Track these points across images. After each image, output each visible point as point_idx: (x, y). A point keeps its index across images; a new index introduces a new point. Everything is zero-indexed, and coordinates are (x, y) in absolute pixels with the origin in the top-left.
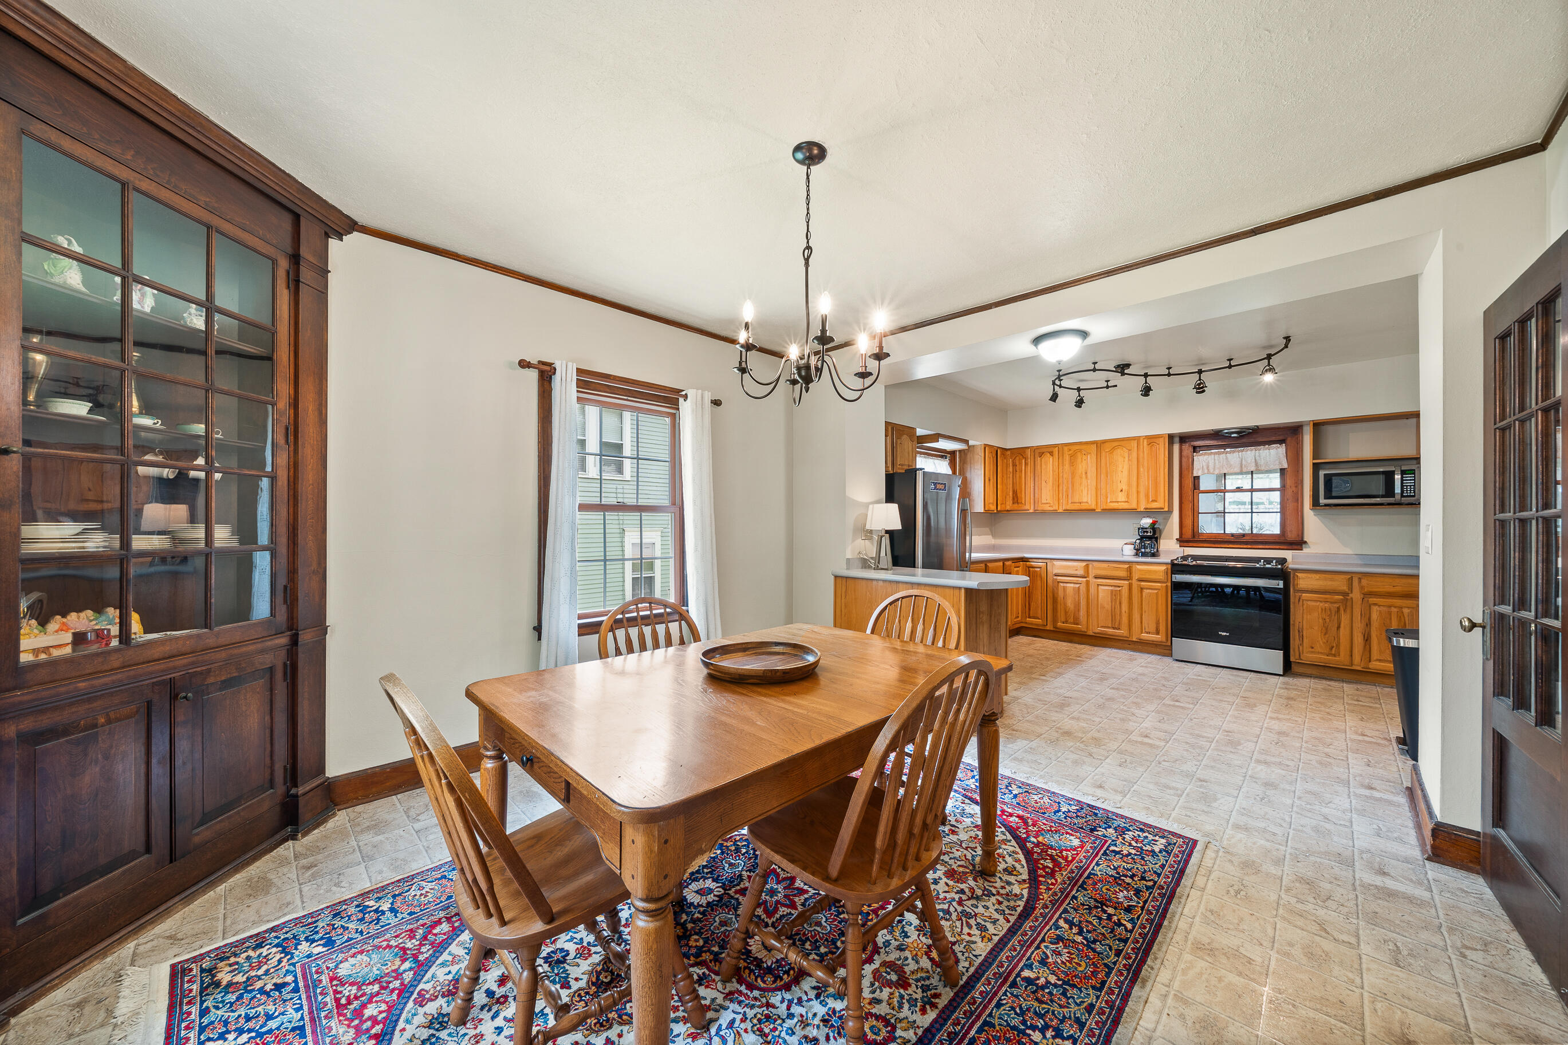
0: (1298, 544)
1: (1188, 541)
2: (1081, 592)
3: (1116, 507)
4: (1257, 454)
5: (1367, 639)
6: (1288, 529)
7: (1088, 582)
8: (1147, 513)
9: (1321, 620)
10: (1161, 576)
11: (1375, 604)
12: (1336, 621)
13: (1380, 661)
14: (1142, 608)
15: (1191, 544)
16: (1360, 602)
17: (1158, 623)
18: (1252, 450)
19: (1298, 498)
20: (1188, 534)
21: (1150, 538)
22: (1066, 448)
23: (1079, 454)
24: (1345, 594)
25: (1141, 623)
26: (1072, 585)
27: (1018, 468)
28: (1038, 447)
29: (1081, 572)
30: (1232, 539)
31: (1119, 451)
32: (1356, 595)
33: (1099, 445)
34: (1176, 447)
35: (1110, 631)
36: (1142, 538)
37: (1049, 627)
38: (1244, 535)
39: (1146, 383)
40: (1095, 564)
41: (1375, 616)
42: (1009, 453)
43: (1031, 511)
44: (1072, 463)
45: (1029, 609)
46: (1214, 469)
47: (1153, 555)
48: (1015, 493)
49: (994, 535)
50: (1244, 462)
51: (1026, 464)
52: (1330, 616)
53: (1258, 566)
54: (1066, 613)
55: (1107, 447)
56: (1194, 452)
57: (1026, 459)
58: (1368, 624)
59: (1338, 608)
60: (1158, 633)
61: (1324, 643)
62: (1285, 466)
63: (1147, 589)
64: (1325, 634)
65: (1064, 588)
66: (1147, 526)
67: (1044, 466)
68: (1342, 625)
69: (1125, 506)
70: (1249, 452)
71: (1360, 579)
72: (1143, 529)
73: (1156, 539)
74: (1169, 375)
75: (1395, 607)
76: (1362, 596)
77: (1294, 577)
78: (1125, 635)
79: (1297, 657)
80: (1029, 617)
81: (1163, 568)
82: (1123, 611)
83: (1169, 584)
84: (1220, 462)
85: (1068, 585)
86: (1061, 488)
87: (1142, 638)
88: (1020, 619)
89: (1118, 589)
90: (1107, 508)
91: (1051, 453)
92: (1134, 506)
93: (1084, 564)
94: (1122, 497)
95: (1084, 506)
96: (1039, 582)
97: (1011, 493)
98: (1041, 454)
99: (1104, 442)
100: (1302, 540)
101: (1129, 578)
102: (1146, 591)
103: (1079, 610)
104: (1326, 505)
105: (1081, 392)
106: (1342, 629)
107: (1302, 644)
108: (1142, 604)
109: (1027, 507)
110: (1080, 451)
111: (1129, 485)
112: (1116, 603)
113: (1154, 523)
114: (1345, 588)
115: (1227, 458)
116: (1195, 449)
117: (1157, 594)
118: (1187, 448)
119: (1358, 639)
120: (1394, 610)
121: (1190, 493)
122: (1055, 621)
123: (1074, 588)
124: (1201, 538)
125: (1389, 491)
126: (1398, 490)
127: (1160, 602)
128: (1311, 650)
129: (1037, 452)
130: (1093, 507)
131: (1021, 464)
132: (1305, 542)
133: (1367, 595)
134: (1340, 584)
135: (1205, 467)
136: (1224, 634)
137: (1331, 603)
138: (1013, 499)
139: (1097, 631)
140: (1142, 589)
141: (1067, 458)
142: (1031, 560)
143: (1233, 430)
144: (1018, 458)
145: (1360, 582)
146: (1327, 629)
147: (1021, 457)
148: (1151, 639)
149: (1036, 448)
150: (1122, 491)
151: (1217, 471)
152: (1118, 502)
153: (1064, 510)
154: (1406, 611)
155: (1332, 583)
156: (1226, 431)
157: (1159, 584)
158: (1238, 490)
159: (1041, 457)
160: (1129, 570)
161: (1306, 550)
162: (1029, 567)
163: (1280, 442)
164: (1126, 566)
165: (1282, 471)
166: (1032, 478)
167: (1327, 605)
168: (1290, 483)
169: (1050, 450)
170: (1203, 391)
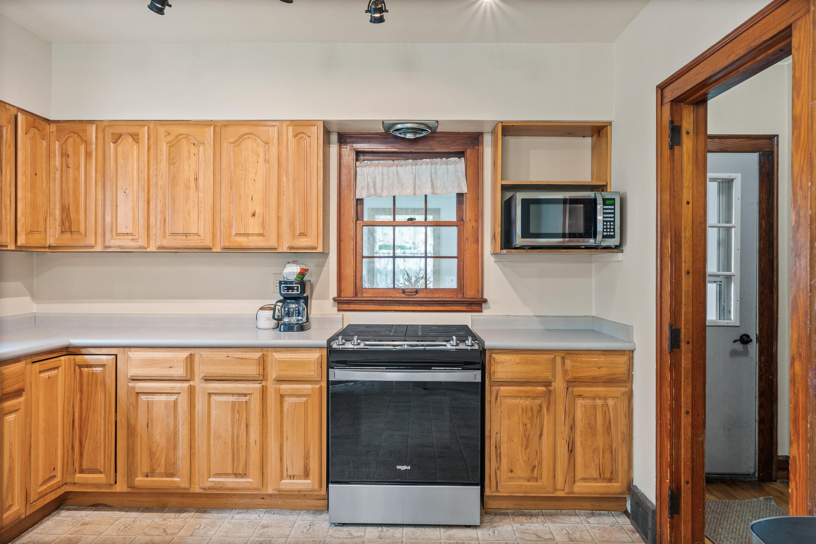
0: (476, 303)
1: (348, 302)
2: (180, 409)
3: (245, 245)
4: (433, 171)
5: (571, 450)
6: (467, 282)
7: (192, 391)
8: (293, 256)
9: (521, 427)
10: (312, 372)
11: (580, 396)
12: (538, 426)
13: (585, 479)
14: (282, 432)
15: (352, 307)
16: (564, 393)
17: (307, 458)
18: (427, 164)
19: (477, 238)
20: (348, 293)
21: (296, 299)
22: (162, 130)
23: (184, 142)
24: (547, 384)
25: (281, 459)
26: (163, 398)
27: (71, 161)
28: (113, 123)
29: (179, 371)
30: (403, 297)
31: (248, 144)
32: (559, 385)
34: (334, 149)
35: (230, 481)
36: (286, 299)
37: (121, 487)
38: (417, 291)
40: (205, 353)
41: (579, 414)
42: (53, 128)
43: (99, 248)
44: (172, 161)
45: (81, 454)
46: (382, 189)
47: (302, 328)
48: (65, 210)
50: (418, 182)
51: (88, 155)
52: (531, 419)
53: (449, 347)
54: (151, 454)
55: (231, 134)
56: (357, 160)
57: (87, 143)
58: (572, 428)
59: (540, 406)
60: (306, 475)
61: (525, 462)
62: (465, 190)
63: (291, 395)
64: (527, 447)
65: (149, 406)
66: (292, 278)
67: (121, 161)
68: (545, 432)
69: (259, 242)
70: (424, 166)
71: (563, 358)
72: (286, 285)
73: (306, 300)
75: (600, 398)
76: (565, 384)
77: (490, 361)
78: (254, 486)
79: (494, 488)
80: (82, 471)
81: (315, 355)
82: (252, 441)
83: (324, 384)
84: (388, 179)
85: (157, 398)
86: (152, 205)
87: (282, 487)
88: (58, 479)
89: (244, 399)
90: (231, 245)
91: (136, 138)
92: (272, 242)
93: (185, 354)
94: (254, 226)
95: (192, 242)
96: (100, 396)
97: (58, 212)
98: (117, 138)
99: (228, 124)
100: (482, 297)
101: (262, 377)
102: (288, 401)
103: (175, 447)
104: (522, 248)
106: (544, 438)
107: (499, 467)
108: (282, 426)
109: (91, 241)
110: (187, 136)
111: (265, 204)
112: (239, 426)
113: (303, 273)
114: (547, 374)
115: (397, 173)
116: (358, 155)
117: (306, 404)
118: (349, 153)
119: (562, 451)
120: (599, 402)
121: (352, 225)
122: (131, 474)
123: (167, 403)
124: (367, 296)
126: (600, 227)
127: (310, 420)
128: (510, 475)
129: (109, 132)
130: (208, 243)
131: (76, 153)
132: (485, 301)
133: (572, 382)
135: (371, 185)
136: (404, 468)
137: (533, 398)
138: (63, 223)
139: (207, 485)
140: (282, 396)
141: (163, 147)
142: (84, 351)
143: (409, 125)
144: (71, 140)
145: (563, 363)
146: (528, 440)
147: (78, 140)
148: (297, 488)
149: (106, 124)
150: (254, 215)
151: (385, 193)
152: (247, 235)
153: (159, 248)
154: (611, 402)
155: (532, 368)
156: (399, 126)
157: (309, 386)
158: (410, 222)
159: (115, 142)
160: (263, 362)
161: (486, 312)
162: (80, 366)
163: (460, 154)
164: (257, 355)
165: (460, 196)
166: (100, 184)
167: (528, 402)
168: (468, 215)
169: (133, 130)
170: (381, 20)
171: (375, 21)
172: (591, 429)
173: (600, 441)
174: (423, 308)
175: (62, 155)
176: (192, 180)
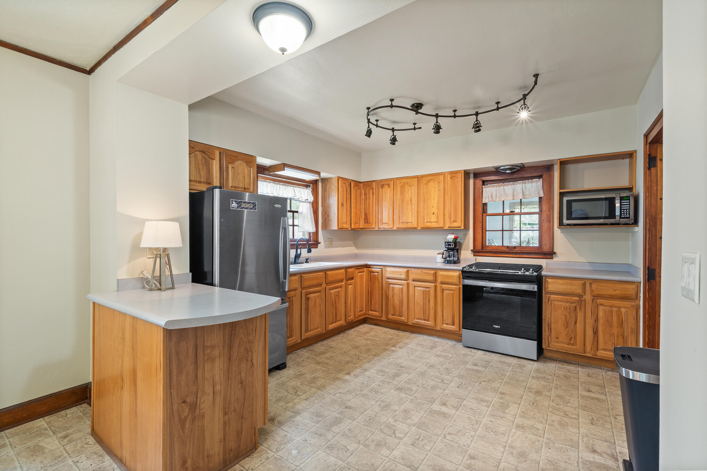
0: (550, 254)
1: (478, 252)
2: (404, 291)
3: (430, 226)
4: (524, 187)
5: (596, 332)
6: (544, 242)
7: (408, 284)
8: (451, 230)
9: (563, 317)
10: (456, 280)
11: (601, 304)
12: (574, 318)
13: (605, 350)
14: (443, 304)
15: (480, 254)
16: (591, 302)
17: (453, 317)
18: (520, 183)
19: (550, 220)
20: (479, 247)
21: (452, 250)
22: (398, 181)
23: (406, 185)
24: (580, 296)
25: (443, 316)
26: (398, 286)
27: (367, 196)
28: (381, 181)
29: (403, 276)
30: (507, 250)
31: (432, 184)
32: (588, 297)
33: (419, 178)
34: (471, 181)
35: (422, 322)
36: (449, 249)
37: (384, 318)
38: (515, 247)
39: (437, 122)
40: (413, 270)
41: (601, 314)
42: (362, 185)
43: (376, 229)
44: (402, 193)
45: (371, 304)
46: (496, 197)
47: (455, 262)
48: (366, 215)
49: (357, 246)
50: (515, 193)
51: (373, 193)
52: (570, 313)
53: (520, 273)
54: (394, 307)
55: (424, 180)
56: (483, 185)
57: (372, 189)
58: (596, 320)
59: (575, 307)
60: (453, 324)
61: (565, 335)
62: (542, 195)
63: (447, 290)
64: (567, 327)
65: (393, 288)
66: (451, 240)
67: (384, 195)
68: (578, 321)
69: (436, 225)
70: (519, 185)
71: (591, 284)
72: (448, 243)
73: (457, 250)
74: (455, 116)
75: (615, 307)
76: (592, 298)
77: (545, 282)
78: (432, 325)
79: (547, 345)
80: (371, 311)
81: (457, 273)
82: (431, 307)
83: (461, 286)
84: (499, 192)
85: (396, 286)
86: (395, 212)
87: (443, 328)
88: (364, 312)
89: (428, 289)
90: (425, 227)
91: (389, 185)
92: (441, 225)
93: (405, 270)
94: (434, 218)
95: (409, 225)
96: (377, 283)
97: (363, 216)
98: (382, 186)
99: (423, 176)
100: (553, 251)
101: (435, 281)
102: (445, 292)
103: (402, 306)
104: (568, 225)
105: (395, 132)
106: (578, 324)
107: (550, 335)
108: (443, 302)
109: (374, 226)
110: (407, 183)
111: (438, 209)
112: (426, 300)
113: (456, 238)
114: (580, 291)
115: (504, 189)
116: (484, 183)
117: (453, 294)
118: (479, 182)
119: (590, 333)
120: (615, 309)
121: (481, 216)
122: (387, 314)
123: (399, 288)
124: (488, 249)
125: (612, 214)
126: (618, 213)
127: (455, 301)
128: (556, 340)
129: (380, 184)
130: (415, 226)
131: (369, 193)
132: (555, 253)
133: (596, 297)
134: (576, 288)
135: (490, 196)
136: (497, 327)
137: (571, 303)
138: (365, 219)
139: (414, 322)
140: (443, 290)
141: (399, 188)
142: (372, 267)
143: (507, 167)
144: (367, 189)
145: (591, 286)
146: (567, 324)
147: (370, 188)
148: (449, 329)
149: (379, 181)
150: (434, 214)
151: (498, 199)
152: (431, 222)
153: (397, 228)
154: (623, 310)
155: (570, 287)
156: (502, 168)
157: (454, 286)
158: (512, 213)
159: (382, 188)
160: (435, 275)
161: (555, 259)
162: (371, 272)
163: (540, 177)
164: (433, 272)
165: (540, 198)
166: (377, 204)
167: (568, 304)
168: (545, 207)
169: (388, 183)
170: (479, 130)
171: (476, 131)
172: (609, 323)
173: (615, 331)
174: (518, 256)
175: (365, 195)
176: (409, 201)
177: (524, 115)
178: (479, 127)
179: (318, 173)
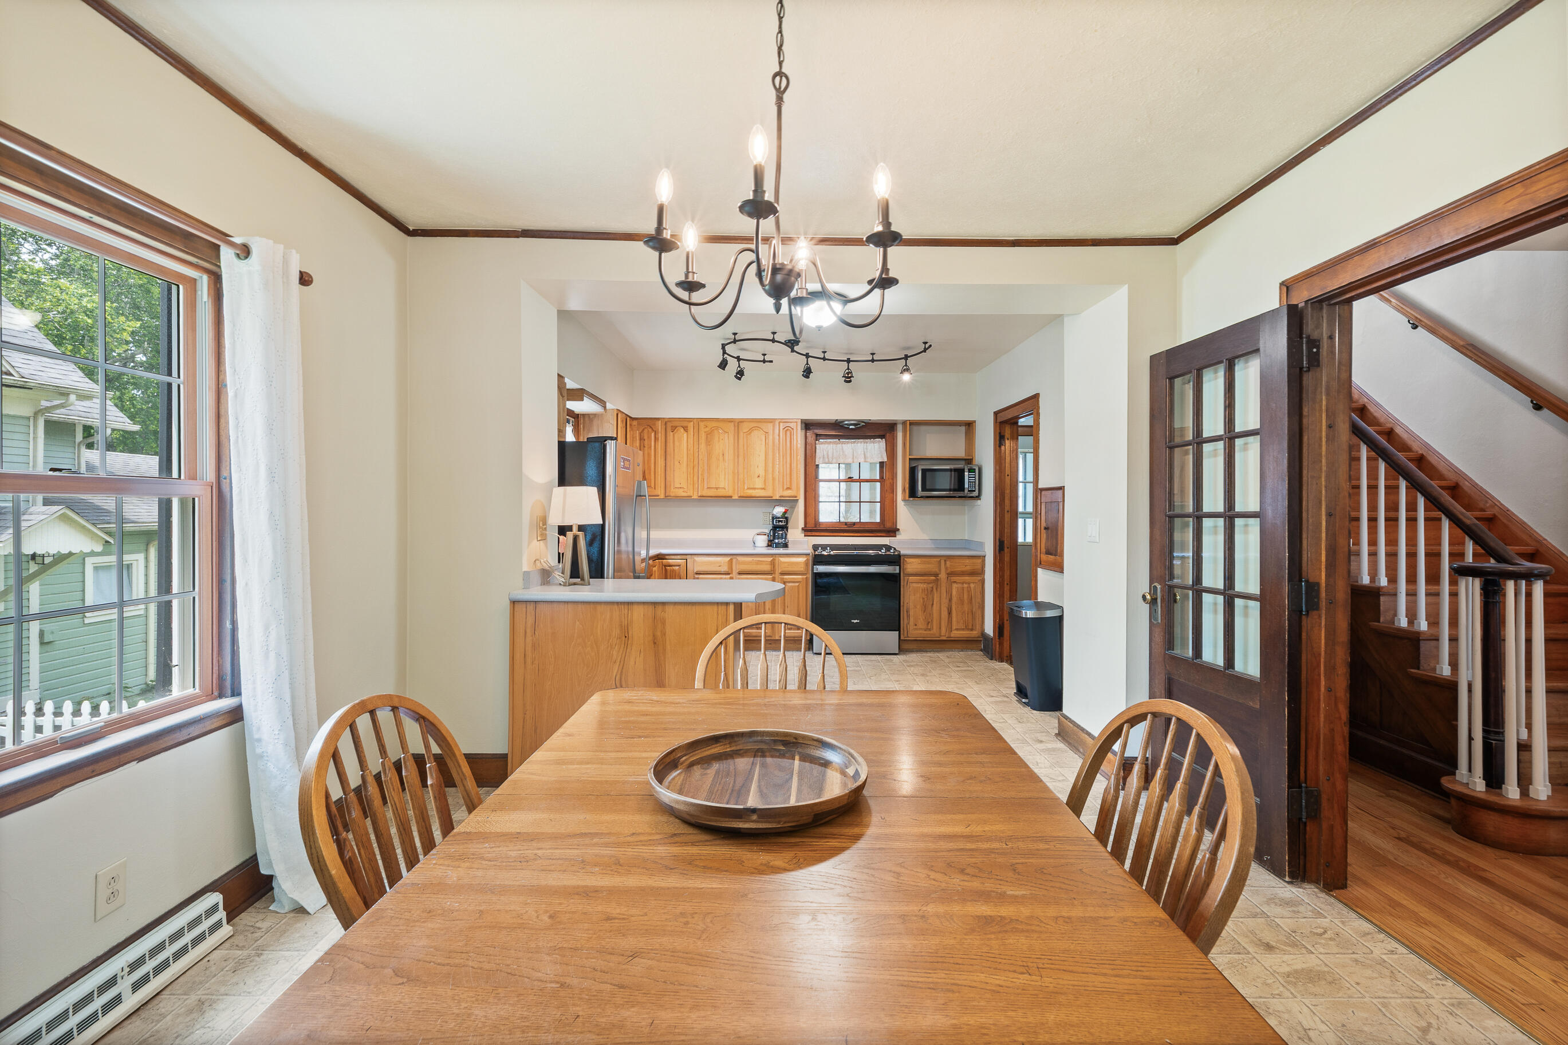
0: (893, 532)
1: (811, 531)
3: (753, 495)
4: (865, 447)
5: (950, 613)
6: (887, 518)
8: (779, 502)
9: (921, 600)
10: (802, 568)
12: (931, 599)
13: (957, 629)
15: (814, 534)
16: (945, 581)
18: (861, 443)
19: (893, 490)
20: (811, 523)
21: (781, 528)
22: (702, 424)
23: (716, 432)
24: (936, 575)
27: (646, 442)
28: (671, 420)
29: (724, 568)
30: (845, 527)
31: (755, 433)
32: (943, 576)
33: (738, 423)
34: (803, 434)
36: (775, 528)
38: (854, 524)
39: (807, 364)
40: (740, 559)
41: (954, 592)
42: (635, 423)
43: (662, 496)
44: (708, 442)
46: (832, 458)
47: (786, 546)
50: (855, 454)
51: (656, 439)
52: (927, 595)
55: (746, 428)
56: (816, 439)
57: (655, 432)
58: (950, 600)
59: (932, 588)
61: (923, 620)
62: (885, 460)
63: (789, 582)
64: (924, 612)
66: (779, 515)
67: (677, 443)
68: (935, 603)
69: (762, 493)
70: (859, 444)
71: (945, 561)
72: (775, 519)
73: (786, 529)
74: (825, 359)
75: (966, 583)
76: (946, 575)
77: (903, 562)
79: (906, 635)
81: (802, 559)
83: (810, 576)
84: (837, 451)
86: (696, 470)
90: (745, 495)
91: (686, 429)
92: (769, 493)
94: (759, 483)
95: (721, 492)
98: (674, 429)
99: (743, 421)
100: (896, 528)
101: (773, 572)
104: (921, 497)
106: (935, 605)
107: (909, 623)
109: (658, 491)
110: (718, 429)
111: (766, 470)
113: (785, 512)
114: (936, 570)
115: (842, 449)
116: (818, 436)
117: (799, 587)
118: (811, 436)
119: (945, 613)
120: (965, 586)
121: (812, 481)
124: (822, 527)
125: (961, 487)
126: (966, 486)
127: (801, 596)
128: (915, 627)
129: (669, 425)
130: (730, 494)
131: (649, 438)
132: (898, 530)
133: (950, 574)
134: (931, 567)
135: (826, 456)
137: (928, 583)
141: (703, 436)
142: (667, 557)
143: (852, 422)
144: (646, 430)
145: (945, 564)
146: (925, 607)
147: (650, 430)
148: (793, 635)
149: (666, 420)
150: (758, 477)
151: (834, 461)
152: (755, 489)
153: (700, 497)
154: (972, 586)
155: (928, 566)
156: (846, 422)
157: (800, 577)
158: (850, 480)
159: (673, 432)
160: (773, 563)
161: (898, 537)
162: (665, 566)
163: (882, 437)
164: (770, 559)
165: (882, 464)
167: (925, 586)
168: (887, 475)
169: (685, 424)
170: (850, 381)
171: (845, 381)
172: (961, 601)
173: (966, 608)
174: (859, 535)
175: (640, 440)
176: (721, 456)
177: (906, 377)
178: (850, 377)
179: (603, 403)
